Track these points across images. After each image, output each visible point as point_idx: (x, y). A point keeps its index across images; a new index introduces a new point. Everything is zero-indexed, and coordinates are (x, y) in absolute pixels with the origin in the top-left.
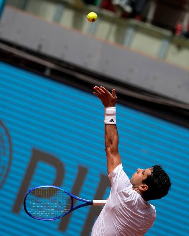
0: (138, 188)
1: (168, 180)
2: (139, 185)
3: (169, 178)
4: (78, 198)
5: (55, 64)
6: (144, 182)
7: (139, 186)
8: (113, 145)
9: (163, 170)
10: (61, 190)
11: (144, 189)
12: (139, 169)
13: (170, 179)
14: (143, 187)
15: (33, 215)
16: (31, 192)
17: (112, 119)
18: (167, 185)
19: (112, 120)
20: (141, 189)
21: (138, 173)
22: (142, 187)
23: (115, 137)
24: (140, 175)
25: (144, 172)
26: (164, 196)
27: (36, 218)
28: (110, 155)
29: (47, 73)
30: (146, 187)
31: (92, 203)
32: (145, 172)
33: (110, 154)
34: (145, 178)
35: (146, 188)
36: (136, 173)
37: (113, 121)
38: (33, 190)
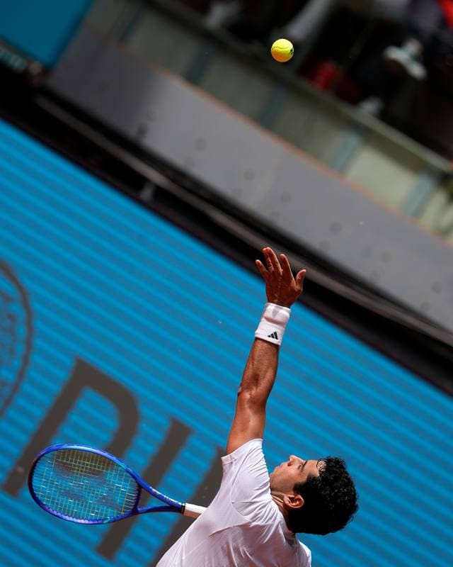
0: (282, 498)
1: (353, 497)
2: (286, 492)
3: (355, 494)
4: (153, 490)
5: (168, 177)
6: (298, 489)
7: (283, 494)
8: (258, 390)
9: (346, 473)
10: (120, 466)
11: (294, 504)
12: (294, 457)
13: (357, 496)
14: (292, 500)
15: (44, 503)
16: (52, 453)
17: (275, 333)
18: (348, 508)
19: (274, 335)
20: (287, 502)
21: (289, 465)
22: (289, 498)
23: (269, 375)
24: (293, 470)
25: (304, 466)
26: (334, 530)
27: (51, 510)
28: (244, 409)
29: (147, 194)
30: (299, 500)
31: (181, 510)
32: (306, 467)
33: (246, 406)
34: (303, 479)
35: (298, 502)
36: (285, 465)
37: (277, 338)
38: (57, 450)
